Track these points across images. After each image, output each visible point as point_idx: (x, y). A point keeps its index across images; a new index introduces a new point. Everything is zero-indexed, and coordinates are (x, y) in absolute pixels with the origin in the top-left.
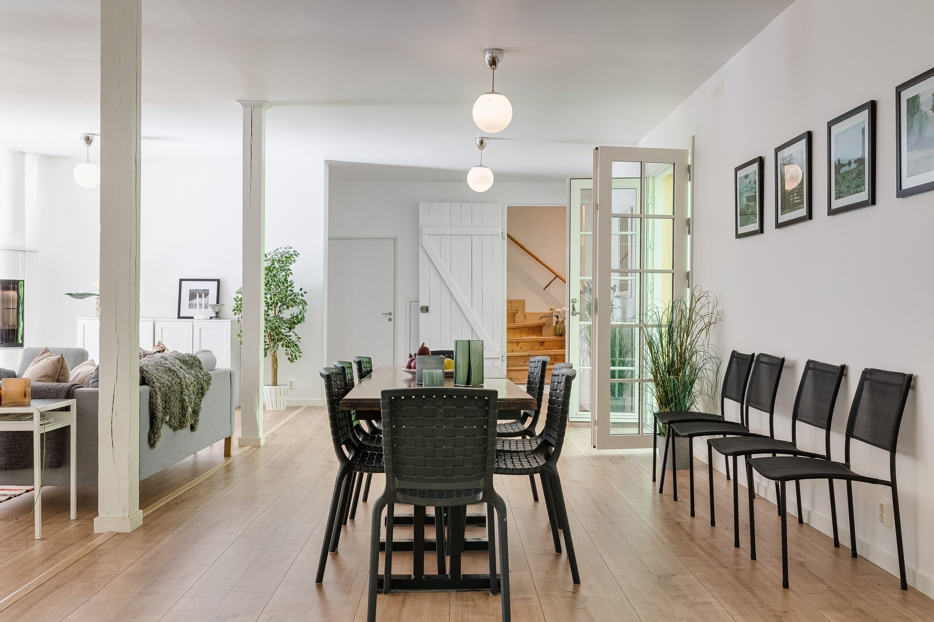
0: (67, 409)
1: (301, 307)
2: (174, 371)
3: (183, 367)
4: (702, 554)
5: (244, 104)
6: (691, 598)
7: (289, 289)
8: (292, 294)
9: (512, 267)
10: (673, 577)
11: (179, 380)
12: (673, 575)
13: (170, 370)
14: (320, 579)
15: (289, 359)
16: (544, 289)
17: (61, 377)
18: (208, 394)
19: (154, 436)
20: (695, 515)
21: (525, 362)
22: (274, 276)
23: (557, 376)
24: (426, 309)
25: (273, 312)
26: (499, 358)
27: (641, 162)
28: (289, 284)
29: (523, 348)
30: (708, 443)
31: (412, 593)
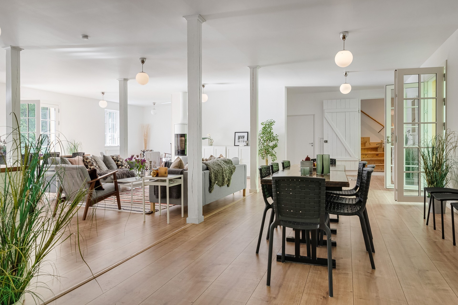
0: (180, 178)
1: (276, 141)
2: (220, 165)
3: (224, 163)
4: (446, 260)
5: (250, 67)
6: (436, 286)
7: (272, 135)
8: (273, 137)
9: (363, 123)
10: (427, 272)
11: (221, 168)
12: (427, 270)
13: (219, 164)
14: (257, 252)
15: (272, 160)
16: (378, 133)
17: (181, 167)
18: (234, 174)
19: (211, 189)
20: (445, 238)
22: (266, 130)
23: (365, 171)
25: (266, 143)
26: (357, 161)
27: (419, 74)
28: (272, 133)
30: (451, 205)
31: (294, 264)
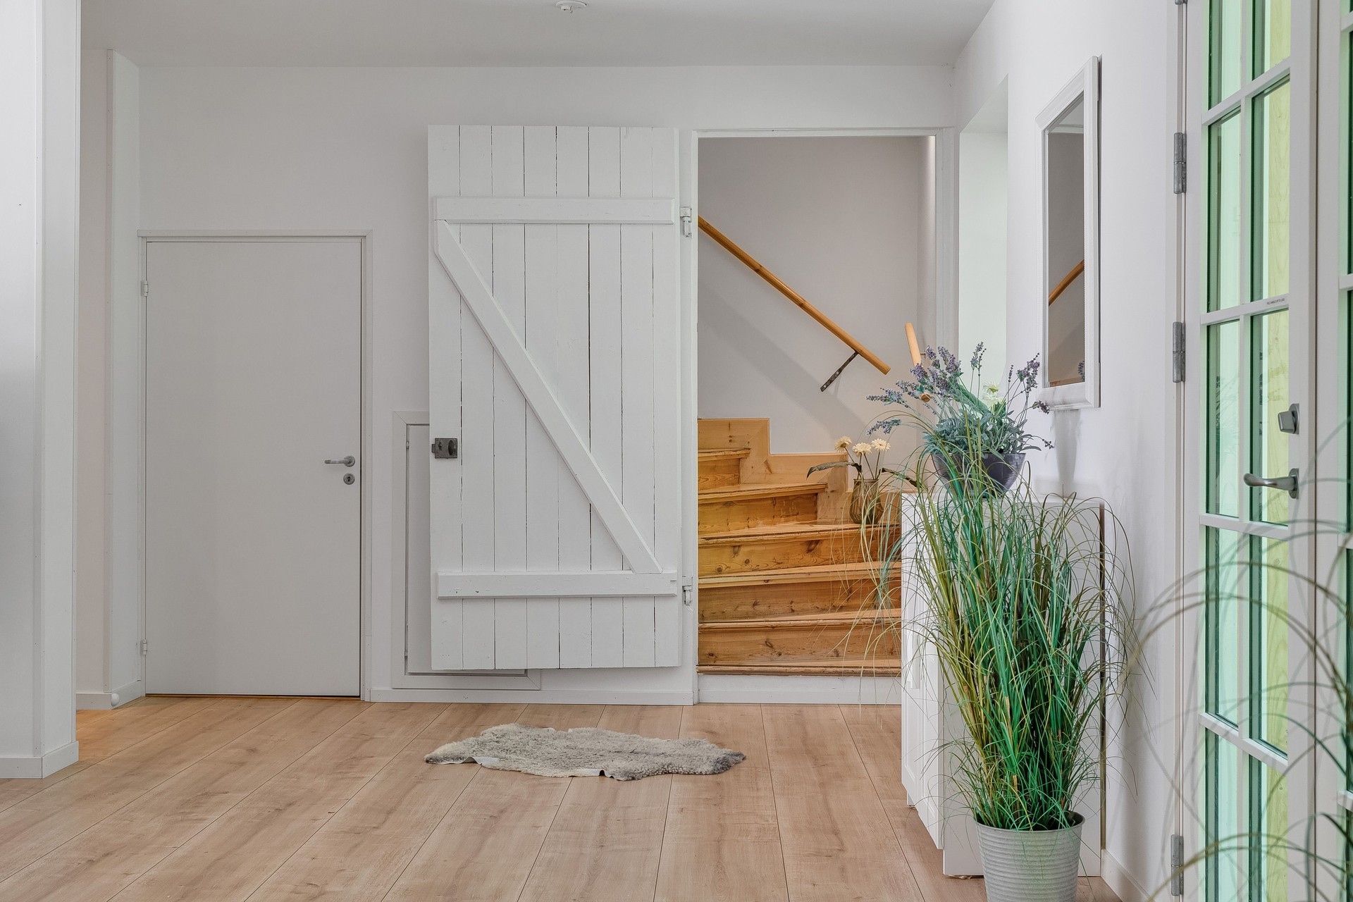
16: (823, 389)
21: (755, 604)
24: (447, 449)
26: (673, 596)
29: (754, 561)
